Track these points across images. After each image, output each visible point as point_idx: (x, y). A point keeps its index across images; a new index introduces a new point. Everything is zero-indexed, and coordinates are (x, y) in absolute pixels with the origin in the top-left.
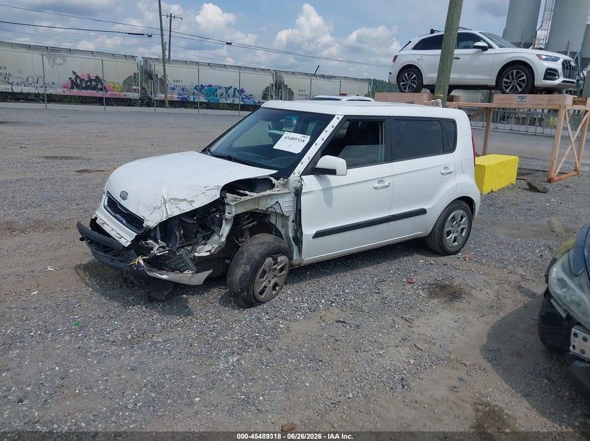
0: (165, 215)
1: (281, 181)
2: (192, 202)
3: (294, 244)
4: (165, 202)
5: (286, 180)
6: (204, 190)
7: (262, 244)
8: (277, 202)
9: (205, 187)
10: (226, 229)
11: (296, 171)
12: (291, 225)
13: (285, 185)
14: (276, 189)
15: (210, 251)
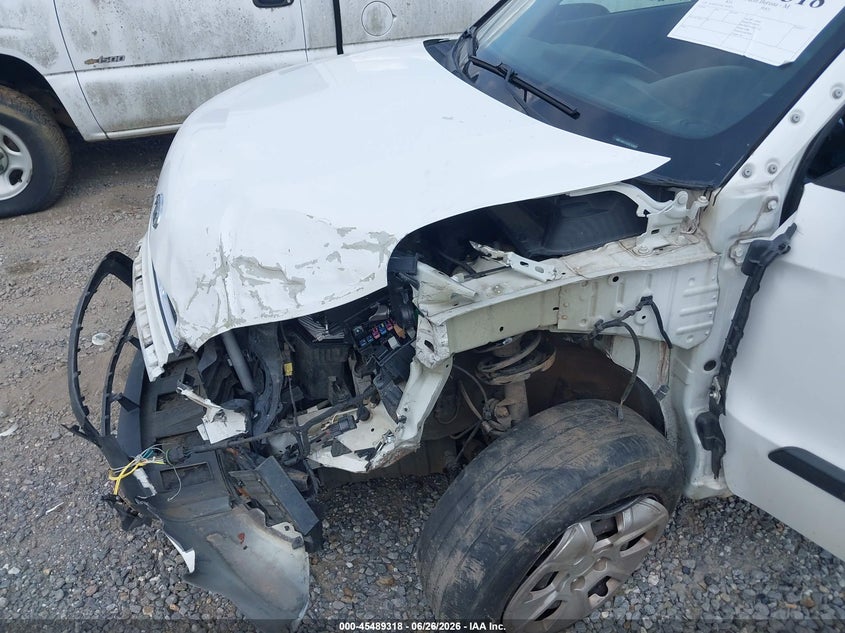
0: (223, 315)
1: (680, 204)
2: (296, 284)
3: (697, 440)
4: (224, 268)
5: (702, 201)
6: (337, 243)
7: (549, 476)
8: (647, 301)
9: (342, 232)
10: (421, 395)
11: (758, 158)
12: (696, 378)
13: (695, 225)
14: (648, 241)
15: (370, 453)
